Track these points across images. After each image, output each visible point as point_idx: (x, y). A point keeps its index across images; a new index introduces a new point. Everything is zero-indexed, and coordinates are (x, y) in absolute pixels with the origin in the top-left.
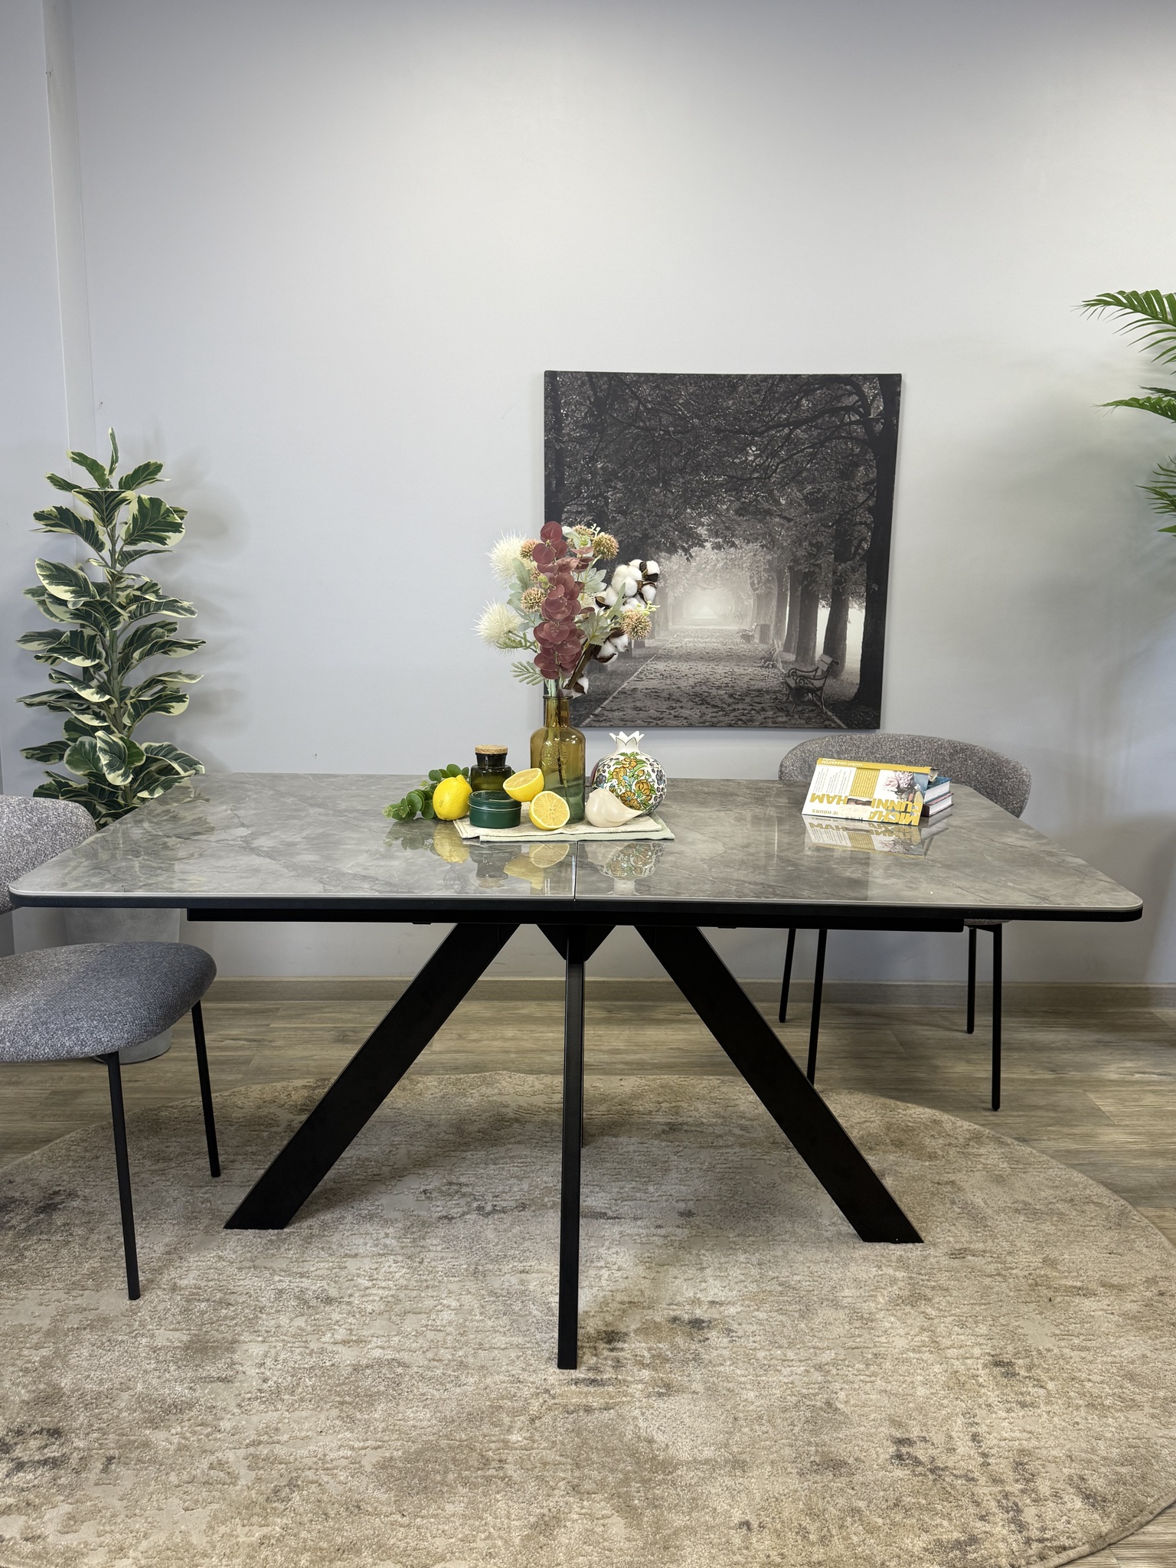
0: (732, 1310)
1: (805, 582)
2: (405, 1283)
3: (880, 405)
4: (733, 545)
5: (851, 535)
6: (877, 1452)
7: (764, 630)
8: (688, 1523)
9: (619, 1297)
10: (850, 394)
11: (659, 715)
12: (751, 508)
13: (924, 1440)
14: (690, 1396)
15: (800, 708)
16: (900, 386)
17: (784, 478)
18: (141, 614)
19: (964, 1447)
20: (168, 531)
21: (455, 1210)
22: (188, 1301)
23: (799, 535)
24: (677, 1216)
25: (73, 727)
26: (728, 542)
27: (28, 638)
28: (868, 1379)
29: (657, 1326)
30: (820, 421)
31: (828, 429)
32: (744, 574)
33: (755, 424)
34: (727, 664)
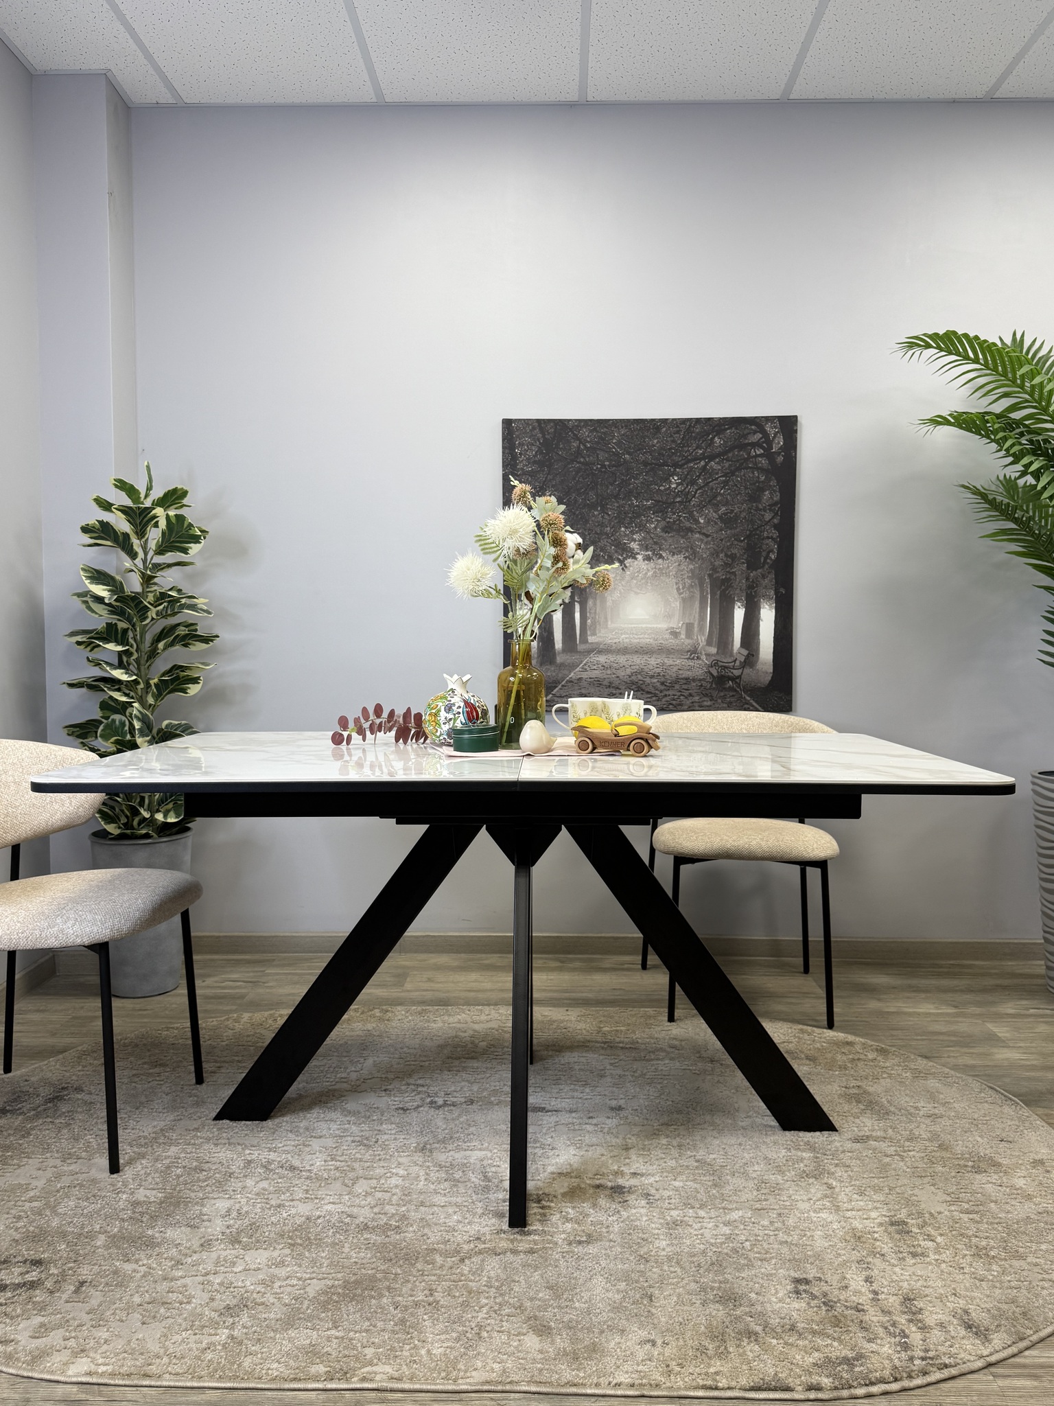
0: (652, 1180)
1: (723, 587)
2: (360, 1155)
3: (780, 441)
4: (661, 557)
5: (760, 547)
6: (776, 1288)
7: (689, 627)
9: (551, 1170)
10: (755, 432)
12: (675, 527)
14: (607, 1243)
15: (722, 694)
16: (796, 425)
17: (702, 501)
18: (167, 613)
19: (857, 1285)
20: (190, 543)
21: (411, 1104)
23: (715, 547)
24: (607, 1110)
25: (108, 707)
26: (657, 554)
27: (73, 634)
29: (582, 1191)
30: (730, 455)
31: (738, 461)
32: (671, 581)
33: (676, 459)
34: (659, 656)
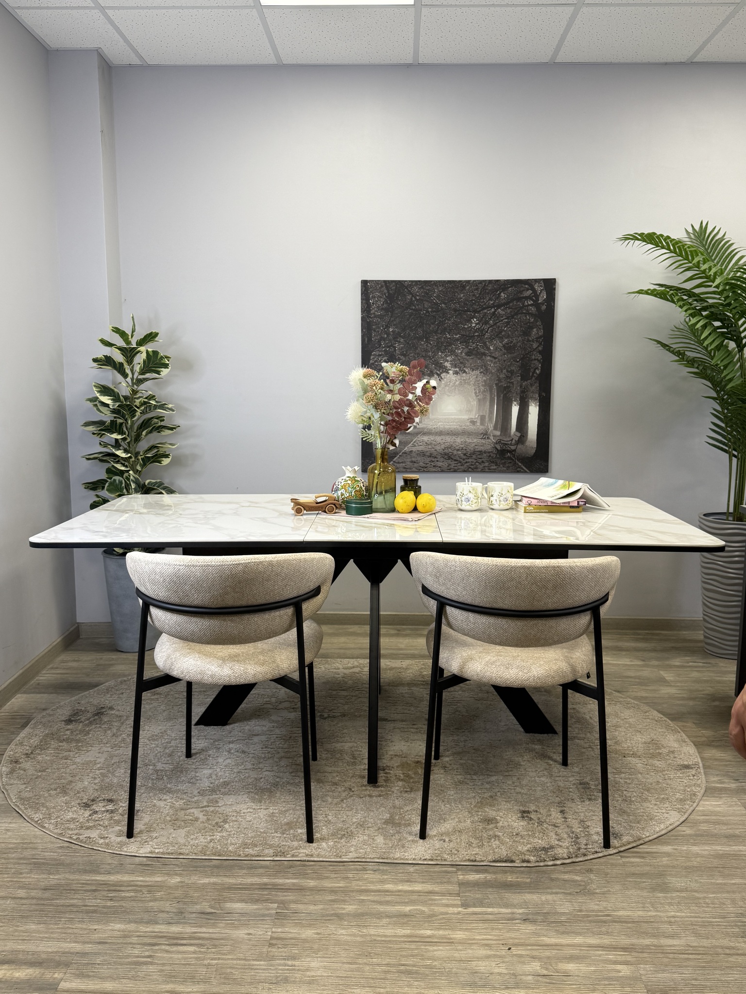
1: (505, 392)
3: (544, 296)
4: (465, 372)
5: (530, 366)
6: (511, 814)
7: (483, 418)
9: (390, 753)
10: (528, 290)
11: (424, 465)
12: (474, 352)
13: (536, 811)
15: (503, 461)
16: (555, 285)
17: (492, 335)
18: (146, 411)
20: (162, 368)
23: (500, 365)
25: (111, 472)
26: (462, 370)
27: (87, 424)
29: (408, 764)
30: (511, 304)
31: (516, 308)
32: (471, 389)
33: (475, 307)
34: (462, 437)
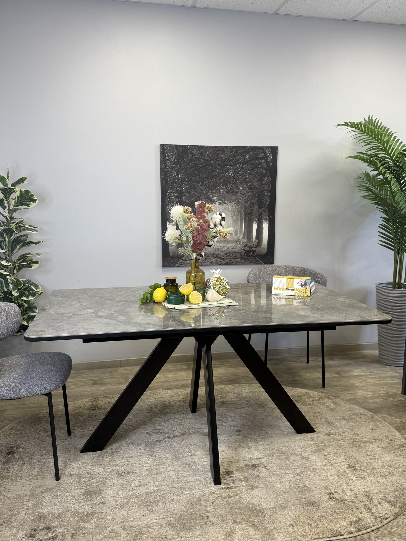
0: (264, 460)
1: (249, 215)
2: (153, 464)
3: (271, 157)
4: (225, 203)
5: (263, 199)
6: (324, 498)
7: (236, 232)
8: (274, 527)
9: (226, 460)
10: (262, 153)
12: (231, 191)
13: (336, 492)
14: (260, 488)
15: (248, 258)
16: (277, 151)
17: (241, 181)
19: (349, 493)
21: (160, 438)
22: (78, 479)
23: (246, 199)
24: (235, 432)
26: (224, 202)
28: (313, 476)
29: (242, 468)
30: (252, 162)
31: (255, 164)
32: (229, 213)
33: (231, 163)
34: (224, 243)
